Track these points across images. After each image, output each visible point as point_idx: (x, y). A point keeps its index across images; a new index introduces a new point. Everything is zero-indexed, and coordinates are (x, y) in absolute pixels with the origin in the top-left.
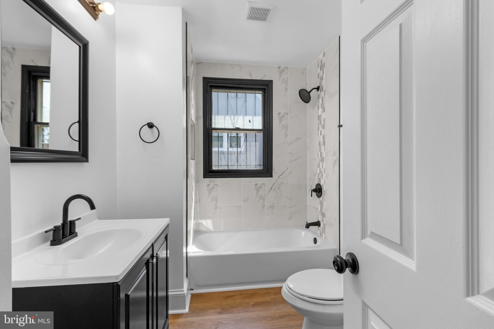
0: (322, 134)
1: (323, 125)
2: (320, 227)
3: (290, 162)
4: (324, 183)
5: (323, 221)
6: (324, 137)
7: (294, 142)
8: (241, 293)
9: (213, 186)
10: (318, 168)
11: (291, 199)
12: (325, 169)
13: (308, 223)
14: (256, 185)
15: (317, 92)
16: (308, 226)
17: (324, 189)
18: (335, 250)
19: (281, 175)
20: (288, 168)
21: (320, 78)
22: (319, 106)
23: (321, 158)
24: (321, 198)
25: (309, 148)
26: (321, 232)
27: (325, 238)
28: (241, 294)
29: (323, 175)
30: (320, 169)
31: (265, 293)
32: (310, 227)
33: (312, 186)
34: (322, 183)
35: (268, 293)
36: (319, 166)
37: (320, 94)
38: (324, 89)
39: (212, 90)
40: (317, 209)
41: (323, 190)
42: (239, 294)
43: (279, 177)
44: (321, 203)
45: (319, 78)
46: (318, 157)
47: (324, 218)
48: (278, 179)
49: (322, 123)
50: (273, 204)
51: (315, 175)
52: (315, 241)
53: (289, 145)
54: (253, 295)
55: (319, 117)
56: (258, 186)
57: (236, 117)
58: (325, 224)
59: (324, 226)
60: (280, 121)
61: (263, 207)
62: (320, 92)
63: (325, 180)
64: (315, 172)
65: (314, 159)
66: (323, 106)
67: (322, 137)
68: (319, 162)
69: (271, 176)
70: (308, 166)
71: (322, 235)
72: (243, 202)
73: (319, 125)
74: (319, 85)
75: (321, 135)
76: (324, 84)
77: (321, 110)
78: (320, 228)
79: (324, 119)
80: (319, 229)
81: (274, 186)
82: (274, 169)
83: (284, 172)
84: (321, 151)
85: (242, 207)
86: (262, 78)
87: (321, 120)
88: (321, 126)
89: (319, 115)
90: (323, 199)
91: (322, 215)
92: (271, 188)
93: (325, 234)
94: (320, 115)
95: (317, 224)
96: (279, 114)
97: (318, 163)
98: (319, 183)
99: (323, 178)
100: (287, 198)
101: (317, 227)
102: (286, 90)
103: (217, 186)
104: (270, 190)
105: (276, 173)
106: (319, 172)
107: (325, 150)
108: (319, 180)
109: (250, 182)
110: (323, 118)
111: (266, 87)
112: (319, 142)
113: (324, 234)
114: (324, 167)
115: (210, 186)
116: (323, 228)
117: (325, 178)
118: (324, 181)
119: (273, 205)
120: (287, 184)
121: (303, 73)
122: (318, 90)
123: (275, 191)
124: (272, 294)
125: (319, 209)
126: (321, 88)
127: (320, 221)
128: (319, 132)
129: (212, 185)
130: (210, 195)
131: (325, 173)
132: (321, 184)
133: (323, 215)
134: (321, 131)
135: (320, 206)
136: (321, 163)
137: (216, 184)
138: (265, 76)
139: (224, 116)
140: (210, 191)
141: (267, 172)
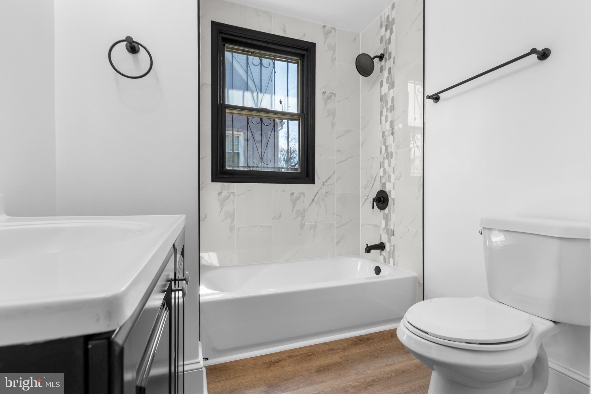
0: (389, 120)
1: (391, 106)
2: (384, 251)
3: (339, 163)
4: (392, 187)
5: (390, 241)
6: (392, 123)
7: (343, 135)
8: (291, 355)
9: (228, 195)
10: (382, 168)
11: (339, 215)
12: (394, 168)
13: (368, 246)
14: (292, 194)
15: (380, 62)
16: (368, 249)
17: (393, 196)
18: (415, 278)
19: (327, 181)
20: (335, 171)
21: (386, 41)
22: (382, 82)
23: (385, 155)
24: (386, 211)
25: (363, 144)
26: (387, 257)
27: (394, 265)
28: (290, 357)
29: (390, 176)
30: (385, 170)
31: (328, 351)
32: (372, 251)
33: (368, 196)
34: (388, 188)
35: (332, 350)
36: (382, 165)
37: (385, 65)
38: (393, 55)
39: (224, 45)
40: (378, 227)
41: (389, 199)
42: (288, 356)
43: (324, 184)
44: (387, 218)
45: (384, 42)
46: (381, 153)
47: (392, 237)
48: (322, 186)
49: (389, 104)
50: (315, 222)
51: (375, 180)
52: (378, 270)
53: (336, 138)
54: (309, 355)
55: (383, 98)
56: (295, 196)
57: (260, 95)
58: (394, 245)
59: (392, 248)
60: (326, 104)
61: (302, 226)
62: (386, 61)
63: (394, 183)
64: (374, 176)
65: (373, 158)
66: (391, 79)
67: (388, 124)
68: (382, 160)
69: (313, 182)
70: (361, 169)
71: (387, 261)
72: (273, 219)
73: (383, 108)
74: (382, 52)
75: (386, 121)
76: (392, 48)
77: (386, 86)
78: (384, 253)
79: (393, 98)
80: (382, 253)
81: (317, 196)
82: (317, 172)
83: (330, 178)
84: (387, 144)
85: (271, 228)
86: (301, 38)
87: (387, 100)
88: (387, 109)
89: (383, 94)
90: (389, 211)
91: (388, 234)
92: (313, 200)
93: (393, 258)
94: (385, 94)
95: (381, 247)
96: (324, 93)
97: (381, 162)
98: (383, 190)
99: (389, 182)
100: (334, 214)
101: (379, 251)
102: (333, 60)
103: (235, 196)
104: (312, 203)
105: (319, 178)
106: (381, 173)
107: (394, 142)
108: (384, 185)
109: (284, 191)
110: (391, 96)
111: (305, 53)
112: (383, 133)
113: (391, 260)
114: (392, 165)
115: (223, 195)
116: (389, 252)
117: (395, 180)
118: (392, 185)
119: (316, 225)
120: (335, 194)
121: (355, 39)
122: (381, 59)
123: (319, 204)
124: (339, 351)
125: (383, 225)
126: (386, 56)
127: (383, 242)
128: (383, 118)
129: (225, 193)
130: (222, 209)
131: (394, 173)
132: (387, 190)
133: (391, 233)
134: (386, 116)
135: (383, 222)
136: (386, 162)
137: (232, 193)
138: (305, 36)
139: (242, 91)
140: (222, 203)
141: (307, 176)
